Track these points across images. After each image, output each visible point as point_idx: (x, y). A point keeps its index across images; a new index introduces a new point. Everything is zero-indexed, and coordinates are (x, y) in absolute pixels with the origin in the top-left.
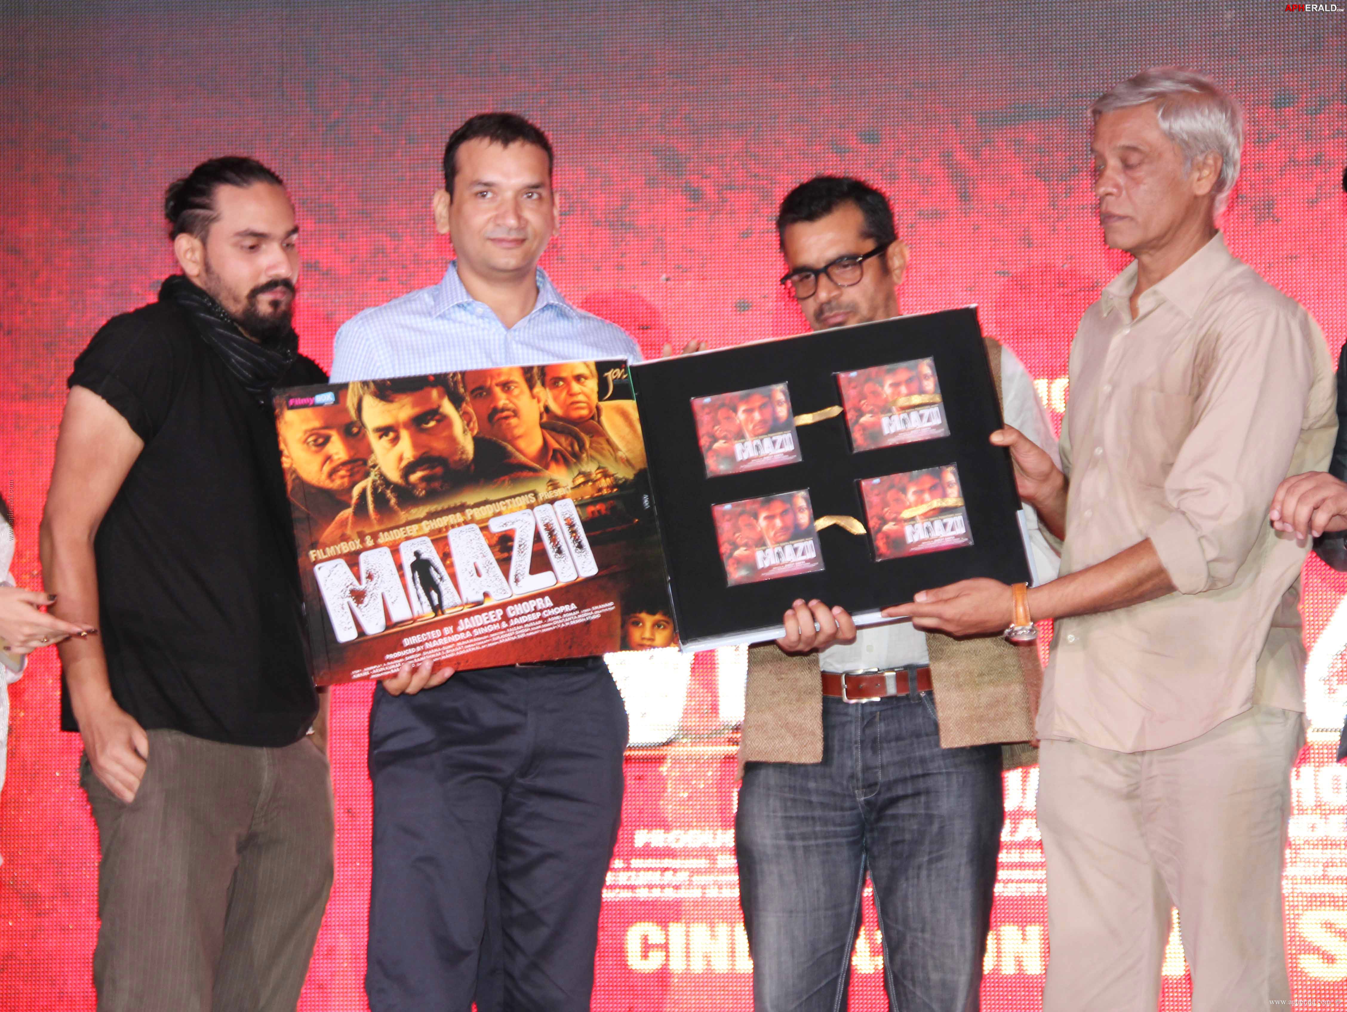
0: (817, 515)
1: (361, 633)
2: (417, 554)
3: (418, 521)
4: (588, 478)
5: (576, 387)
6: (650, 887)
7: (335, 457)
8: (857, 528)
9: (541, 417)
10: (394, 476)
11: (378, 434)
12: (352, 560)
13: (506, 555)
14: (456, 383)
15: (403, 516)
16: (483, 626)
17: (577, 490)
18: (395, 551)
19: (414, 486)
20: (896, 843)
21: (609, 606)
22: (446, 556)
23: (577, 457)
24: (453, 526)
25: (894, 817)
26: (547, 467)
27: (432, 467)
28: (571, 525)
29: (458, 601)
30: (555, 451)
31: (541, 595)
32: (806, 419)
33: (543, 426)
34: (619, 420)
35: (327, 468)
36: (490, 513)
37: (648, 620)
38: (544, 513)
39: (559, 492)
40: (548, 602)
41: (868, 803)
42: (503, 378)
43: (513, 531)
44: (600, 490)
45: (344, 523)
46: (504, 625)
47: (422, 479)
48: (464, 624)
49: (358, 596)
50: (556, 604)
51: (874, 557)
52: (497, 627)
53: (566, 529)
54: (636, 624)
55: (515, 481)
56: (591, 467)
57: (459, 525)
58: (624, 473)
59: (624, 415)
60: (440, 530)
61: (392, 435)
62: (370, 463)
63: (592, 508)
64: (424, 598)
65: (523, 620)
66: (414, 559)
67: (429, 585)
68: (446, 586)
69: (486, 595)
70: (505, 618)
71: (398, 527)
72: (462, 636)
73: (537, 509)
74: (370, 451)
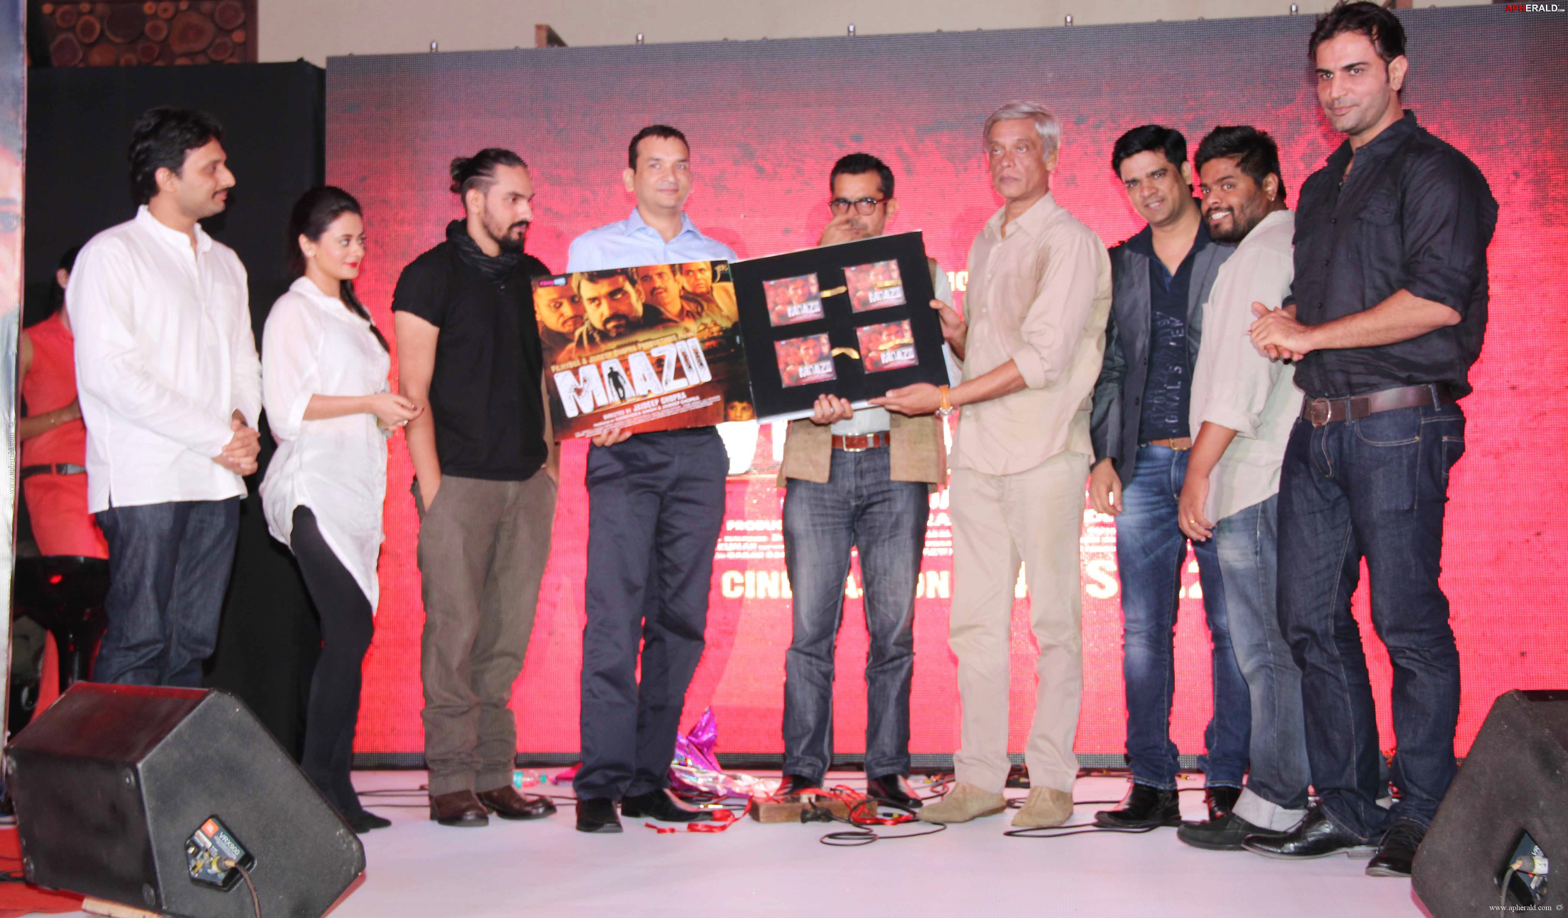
0: (833, 347)
1: (580, 412)
2: (611, 368)
3: (611, 350)
4: (706, 326)
5: (699, 275)
6: (735, 551)
7: (566, 315)
8: (855, 355)
9: (680, 292)
10: (598, 325)
11: (589, 302)
12: (575, 371)
13: (660, 369)
14: (633, 274)
15: (603, 347)
16: (648, 409)
17: (701, 334)
18: (599, 367)
19: (609, 331)
20: (871, 528)
21: (717, 398)
22: (627, 370)
23: (700, 314)
24: (631, 353)
25: (871, 513)
26: (683, 320)
27: (619, 320)
28: (696, 353)
29: (634, 395)
30: (688, 311)
31: (680, 391)
32: (827, 294)
33: (681, 297)
34: (723, 294)
35: (561, 320)
36: (652, 346)
37: (739, 406)
38: (681, 346)
39: (690, 334)
40: (684, 395)
41: (857, 506)
42: (659, 271)
43: (664, 356)
44: (712, 333)
45: (570, 351)
46: (659, 408)
47: (615, 327)
48: (637, 408)
49: (579, 391)
50: (689, 396)
51: (863, 371)
52: (655, 409)
53: (694, 355)
54: (732, 408)
55: (665, 328)
56: (707, 320)
57: (634, 352)
58: (727, 324)
59: (726, 291)
60: (624, 355)
61: (597, 302)
62: (585, 318)
63: (708, 344)
64: (615, 393)
65: (670, 405)
66: (609, 371)
67: (618, 385)
68: (627, 386)
69: (649, 391)
70: (660, 404)
71: (600, 353)
72: (636, 414)
73: (678, 344)
74: (585, 311)
